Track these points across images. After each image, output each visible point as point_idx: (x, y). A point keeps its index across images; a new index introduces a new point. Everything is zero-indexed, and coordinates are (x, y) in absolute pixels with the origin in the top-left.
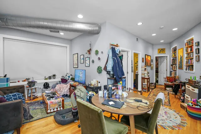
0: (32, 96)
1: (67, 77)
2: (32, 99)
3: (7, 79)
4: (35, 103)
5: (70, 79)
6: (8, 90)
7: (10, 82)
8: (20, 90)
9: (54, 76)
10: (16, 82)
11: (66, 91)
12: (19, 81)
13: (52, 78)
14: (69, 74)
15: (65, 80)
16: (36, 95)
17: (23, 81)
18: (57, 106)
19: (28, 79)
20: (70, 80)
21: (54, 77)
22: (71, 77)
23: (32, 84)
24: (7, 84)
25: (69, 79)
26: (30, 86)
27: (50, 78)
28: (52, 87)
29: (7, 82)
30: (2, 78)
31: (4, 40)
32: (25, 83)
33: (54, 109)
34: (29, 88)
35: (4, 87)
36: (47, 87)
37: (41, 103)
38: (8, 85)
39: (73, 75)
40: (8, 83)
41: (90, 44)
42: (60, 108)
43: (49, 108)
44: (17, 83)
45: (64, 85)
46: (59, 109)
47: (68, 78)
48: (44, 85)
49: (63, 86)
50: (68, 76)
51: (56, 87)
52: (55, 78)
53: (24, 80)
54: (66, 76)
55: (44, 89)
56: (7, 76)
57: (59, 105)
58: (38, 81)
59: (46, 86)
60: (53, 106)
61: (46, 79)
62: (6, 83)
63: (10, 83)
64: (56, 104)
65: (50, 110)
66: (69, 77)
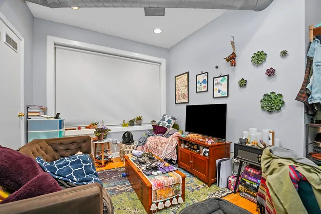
0: (103, 157)
1: (165, 122)
2: (103, 165)
3: (61, 121)
4: (111, 176)
5: (171, 126)
6: (61, 144)
7: (65, 128)
8: (83, 145)
9: (140, 119)
10: (75, 129)
11: (169, 152)
12: (79, 128)
13: (135, 123)
14: (168, 117)
15: (162, 127)
16: (110, 157)
17: (87, 128)
18: (171, 195)
19: (94, 125)
20: (171, 129)
21: (139, 121)
22: (173, 122)
23: (102, 133)
24: (60, 133)
25: (169, 127)
26: (99, 138)
27: (132, 123)
28: (141, 142)
29: (60, 128)
30: (52, 119)
31: (55, 48)
32: (91, 132)
33: (164, 202)
34: (98, 142)
35: (56, 137)
36: (129, 142)
37: (124, 177)
38: (63, 135)
39: (176, 118)
40: (62, 130)
41: (232, 43)
42: (177, 198)
43: (156, 200)
44: (77, 130)
45: (161, 139)
46: (174, 202)
47: (167, 124)
48: (124, 137)
49: (161, 141)
50: (167, 119)
51: (148, 143)
52: (140, 125)
53: (88, 125)
54: (163, 119)
55: (124, 146)
56: (61, 117)
57: (177, 192)
58: (113, 129)
59: (128, 139)
60: (163, 193)
61: (125, 125)
62: (58, 131)
63: (66, 130)
64: (169, 189)
65: (157, 204)
66: (169, 122)
